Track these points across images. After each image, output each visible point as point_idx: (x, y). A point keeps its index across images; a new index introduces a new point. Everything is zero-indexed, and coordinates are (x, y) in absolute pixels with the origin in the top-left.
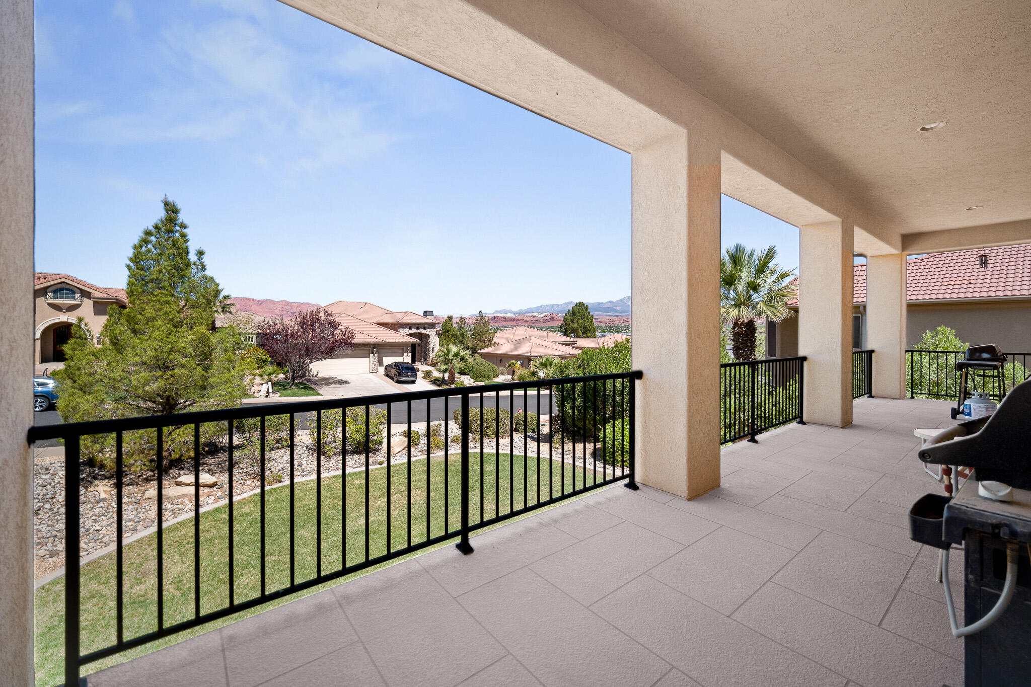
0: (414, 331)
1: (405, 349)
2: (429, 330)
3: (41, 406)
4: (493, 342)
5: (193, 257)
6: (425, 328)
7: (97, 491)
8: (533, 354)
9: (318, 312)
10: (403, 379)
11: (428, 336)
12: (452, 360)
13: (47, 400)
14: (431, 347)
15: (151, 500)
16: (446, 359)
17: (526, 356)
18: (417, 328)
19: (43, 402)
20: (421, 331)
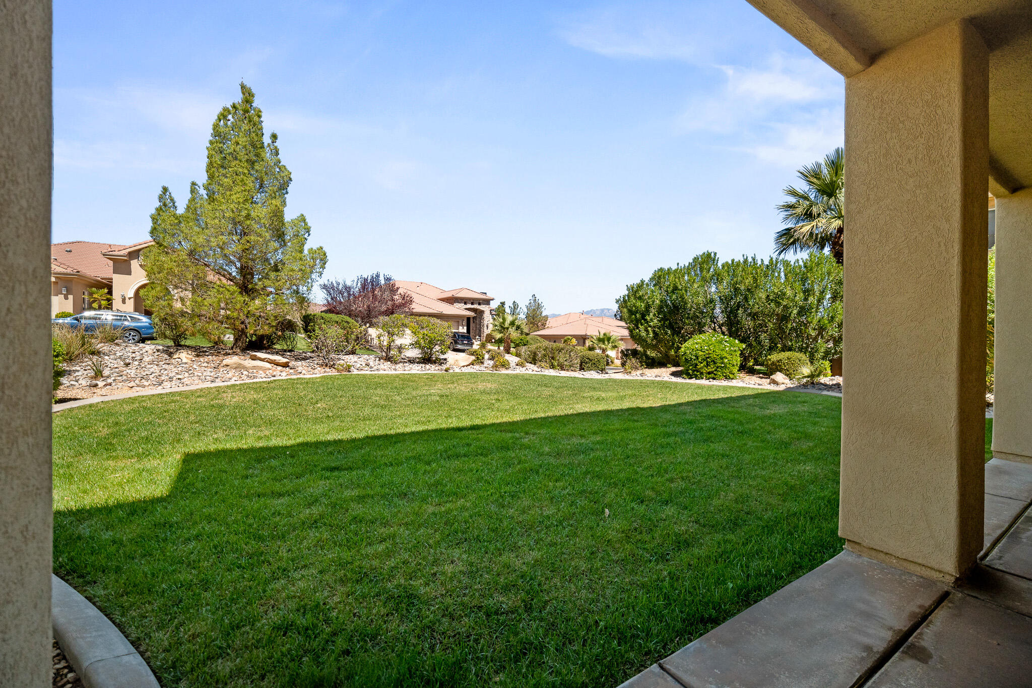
0: (469, 306)
1: (460, 323)
2: (484, 306)
3: (134, 339)
4: (546, 326)
5: (267, 140)
6: (479, 304)
7: (179, 358)
8: (588, 334)
9: (378, 276)
10: (459, 347)
11: (482, 312)
12: (508, 328)
13: (139, 334)
14: (486, 323)
15: (229, 367)
16: (502, 327)
17: (581, 335)
18: (472, 304)
19: (135, 336)
20: (476, 306)
